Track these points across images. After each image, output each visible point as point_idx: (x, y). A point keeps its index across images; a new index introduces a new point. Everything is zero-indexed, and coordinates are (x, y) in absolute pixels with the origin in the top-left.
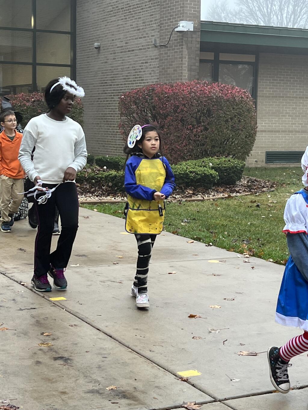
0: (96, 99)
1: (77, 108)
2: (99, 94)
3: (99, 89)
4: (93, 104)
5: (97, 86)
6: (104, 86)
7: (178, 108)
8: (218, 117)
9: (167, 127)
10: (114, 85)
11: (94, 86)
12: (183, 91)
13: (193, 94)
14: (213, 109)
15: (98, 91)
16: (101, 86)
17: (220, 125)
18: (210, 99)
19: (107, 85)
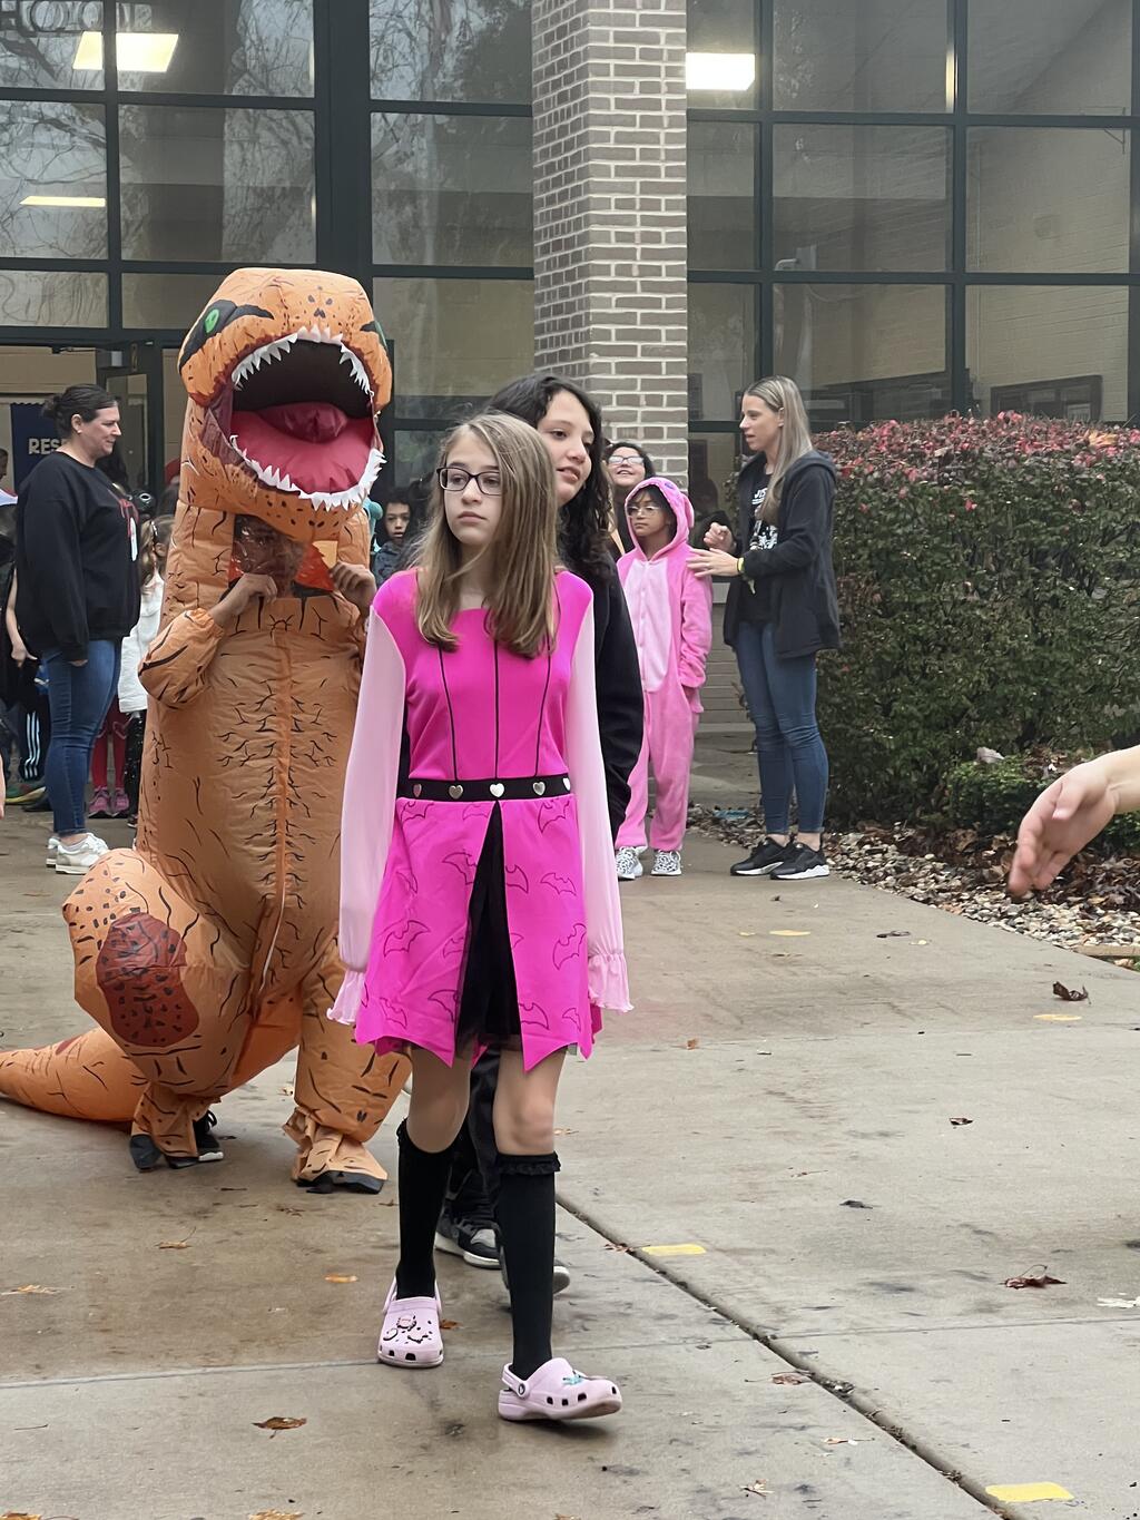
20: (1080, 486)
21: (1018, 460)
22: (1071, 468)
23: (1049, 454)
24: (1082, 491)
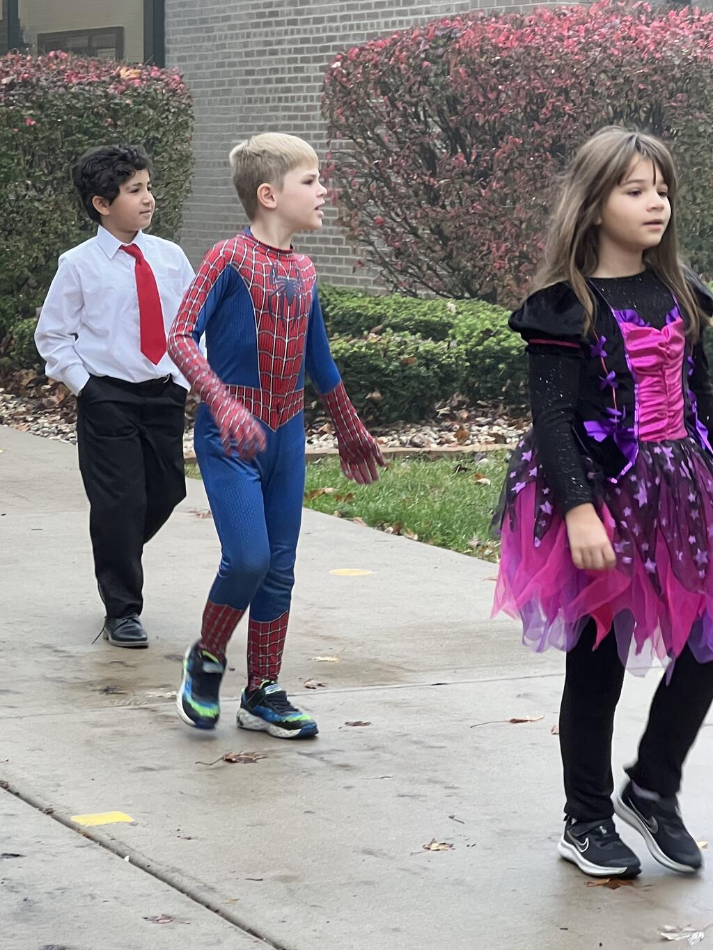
0: (237, 73)
1: (168, 110)
2: (248, 54)
3: (248, 36)
4: (227, 92)
5: (243, 26)
6: (268, 24)
7: (542, 104)
8: (690, 136)
9: (499, 174)
10: (306, 21)
11: (231, 28)
12: (561, 39)
13: (596, 53)
14: (671, 106)
15: (245, 45)
16: (257, 25)
17: (701, 164)
18: (662, 69)
19: (279, 24)
20: (113, 108)
21: (66, 87)
22: (107, 95)
23: (90, 84)
24: (115, 112)
